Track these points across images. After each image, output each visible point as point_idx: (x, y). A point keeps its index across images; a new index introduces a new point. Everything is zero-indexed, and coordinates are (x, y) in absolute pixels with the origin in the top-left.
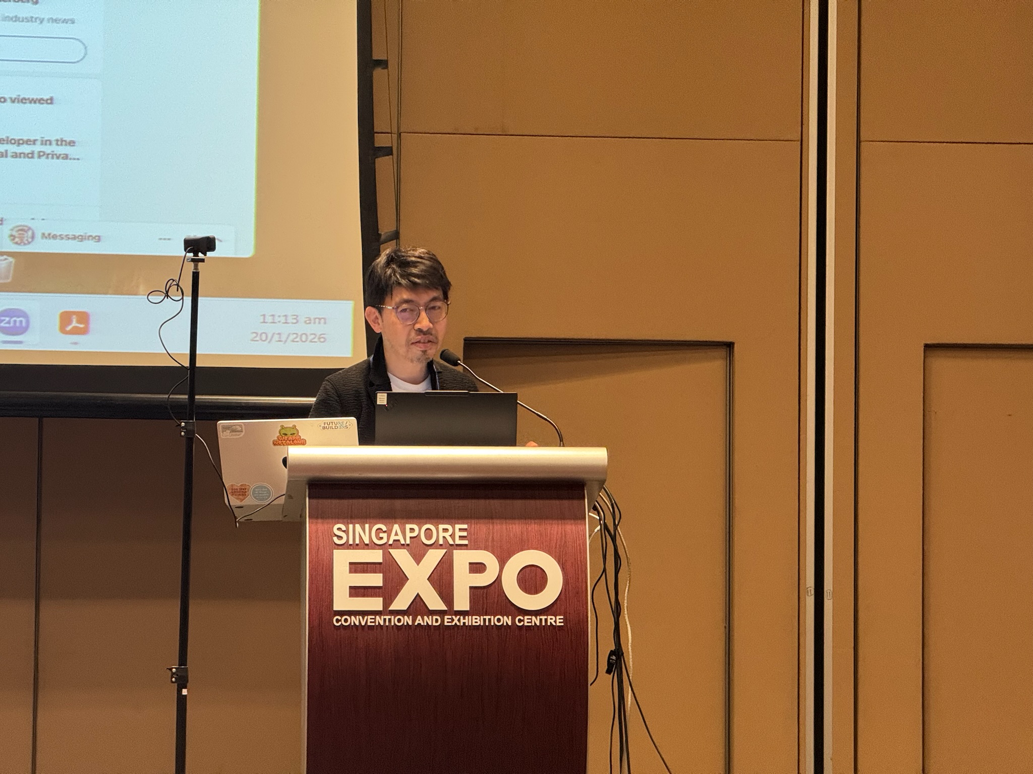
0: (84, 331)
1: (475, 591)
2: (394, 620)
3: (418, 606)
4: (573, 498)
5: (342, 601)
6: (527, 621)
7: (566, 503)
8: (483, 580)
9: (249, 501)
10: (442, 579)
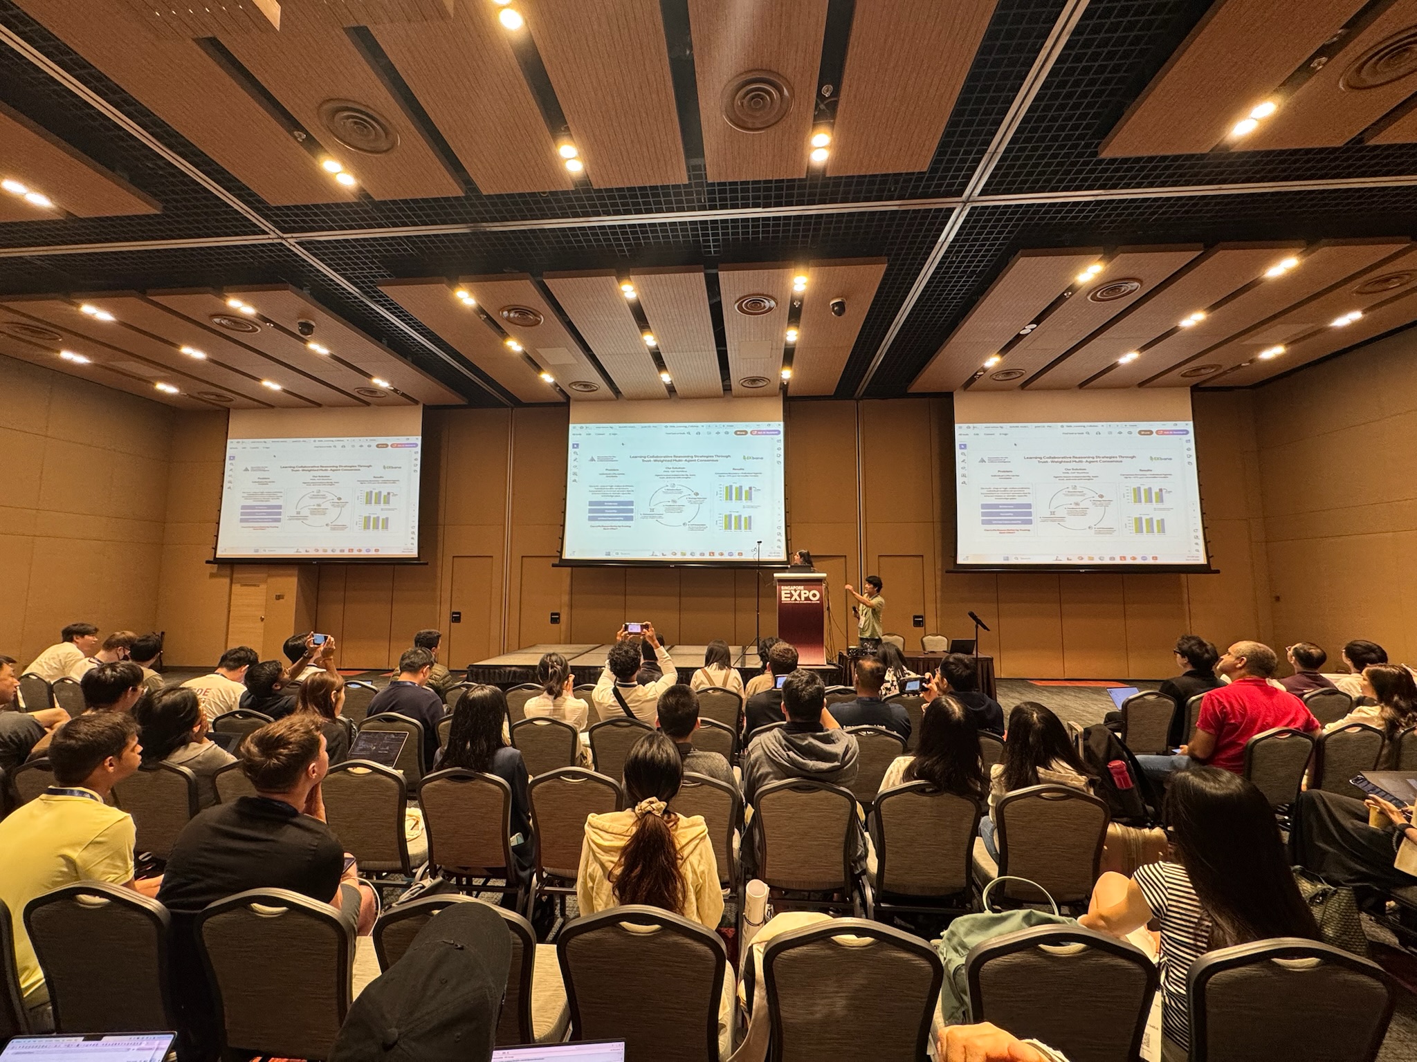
0: (741, 555)
1: (805, 597)
2: (792, 602)
3: (796, 600)
4: (820, 582)
5: (783, 599)
6: (814, 602)
8: (806, 595)
10: (800, 595)
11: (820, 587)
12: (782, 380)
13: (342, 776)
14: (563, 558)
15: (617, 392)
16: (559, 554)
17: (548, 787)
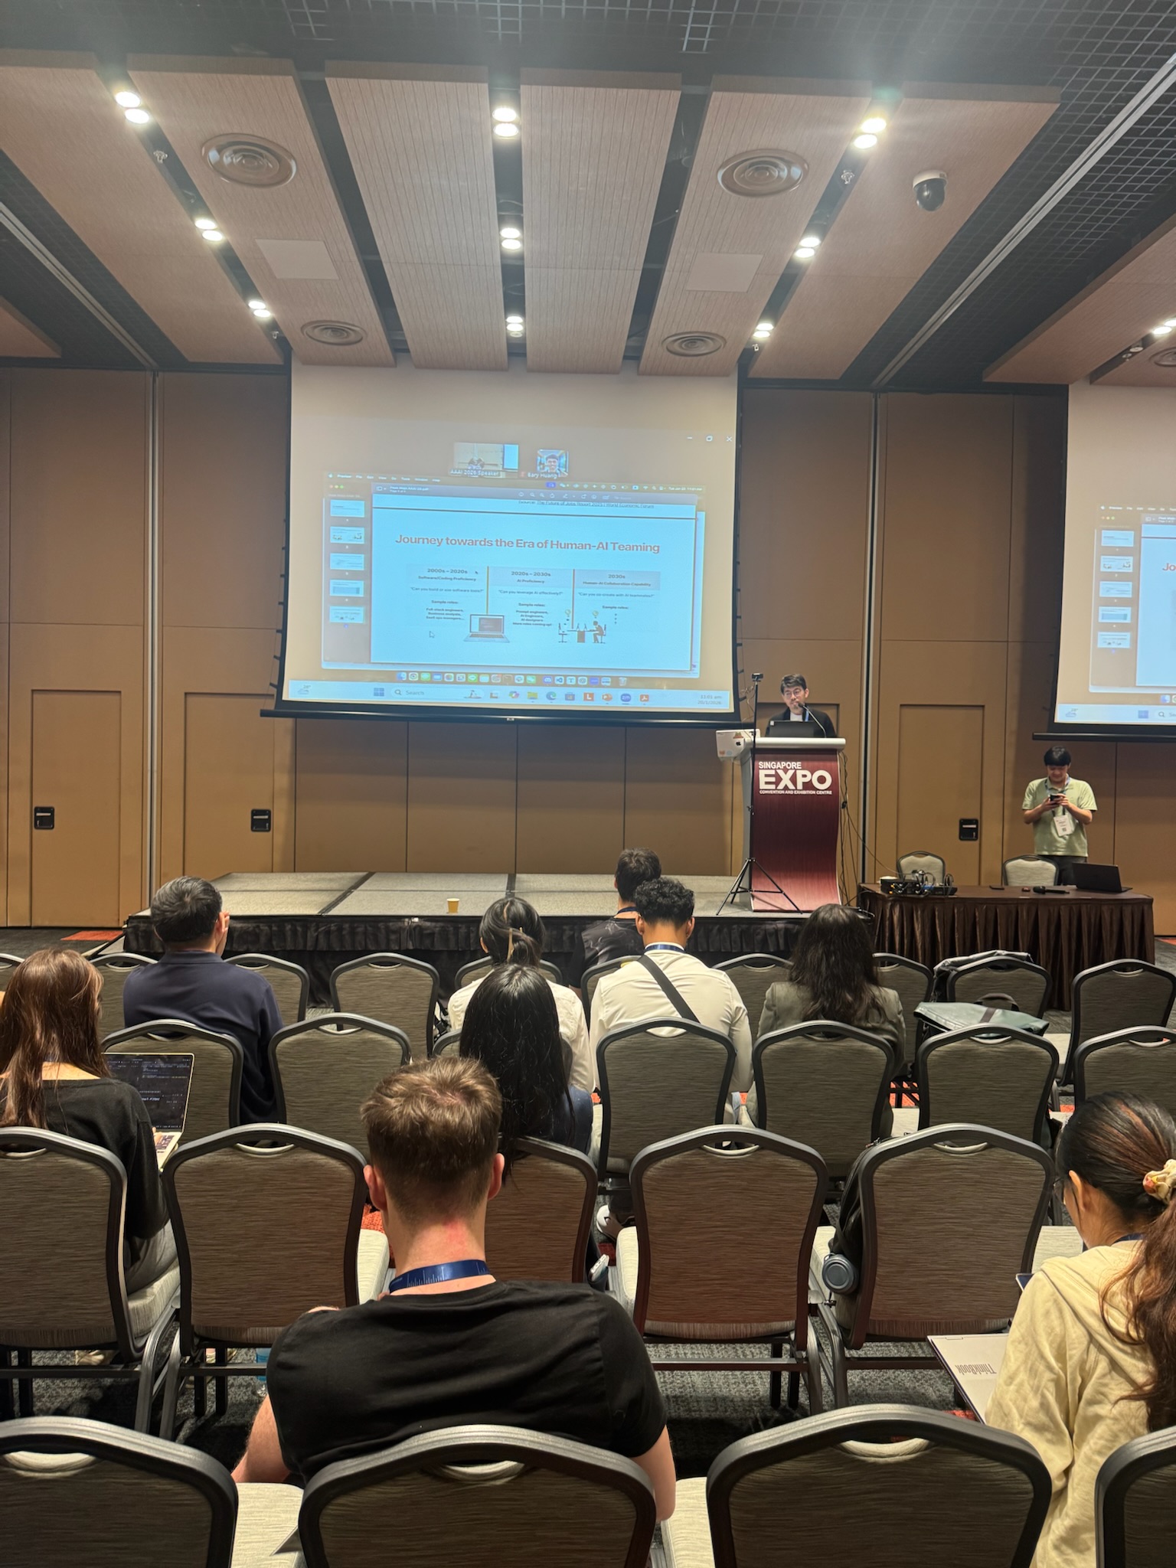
0: (647, 700)
1: (803, 783)
2: (779, 792)
3: (786, 788)
4: (833, 754)
5: (762, 786)
6: (820, 793)
7: (831, 756)
8: (807, 780)
9: (725, 755)
10: (793, 779)
11: (833, 764)
12: (751, 342)
13: (229, 1158)
14: (284, 698)
15: (399, 348)
16: (274, 691)
17: (682, 1166)
